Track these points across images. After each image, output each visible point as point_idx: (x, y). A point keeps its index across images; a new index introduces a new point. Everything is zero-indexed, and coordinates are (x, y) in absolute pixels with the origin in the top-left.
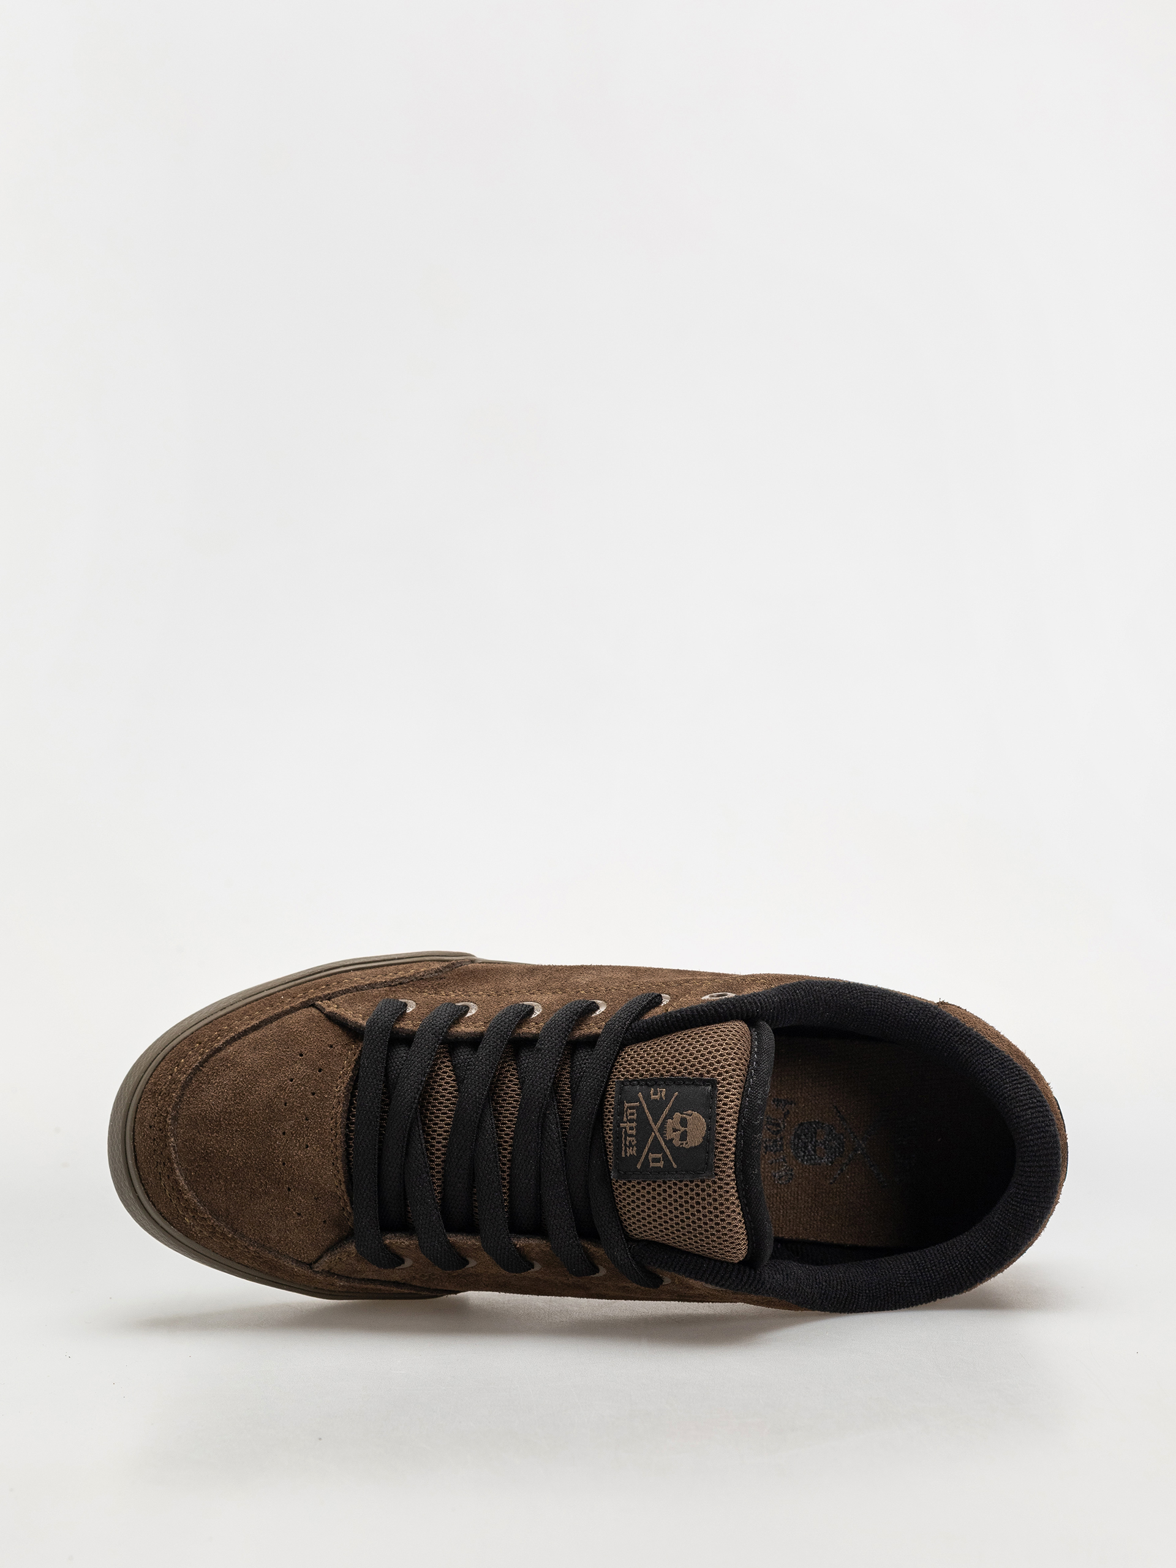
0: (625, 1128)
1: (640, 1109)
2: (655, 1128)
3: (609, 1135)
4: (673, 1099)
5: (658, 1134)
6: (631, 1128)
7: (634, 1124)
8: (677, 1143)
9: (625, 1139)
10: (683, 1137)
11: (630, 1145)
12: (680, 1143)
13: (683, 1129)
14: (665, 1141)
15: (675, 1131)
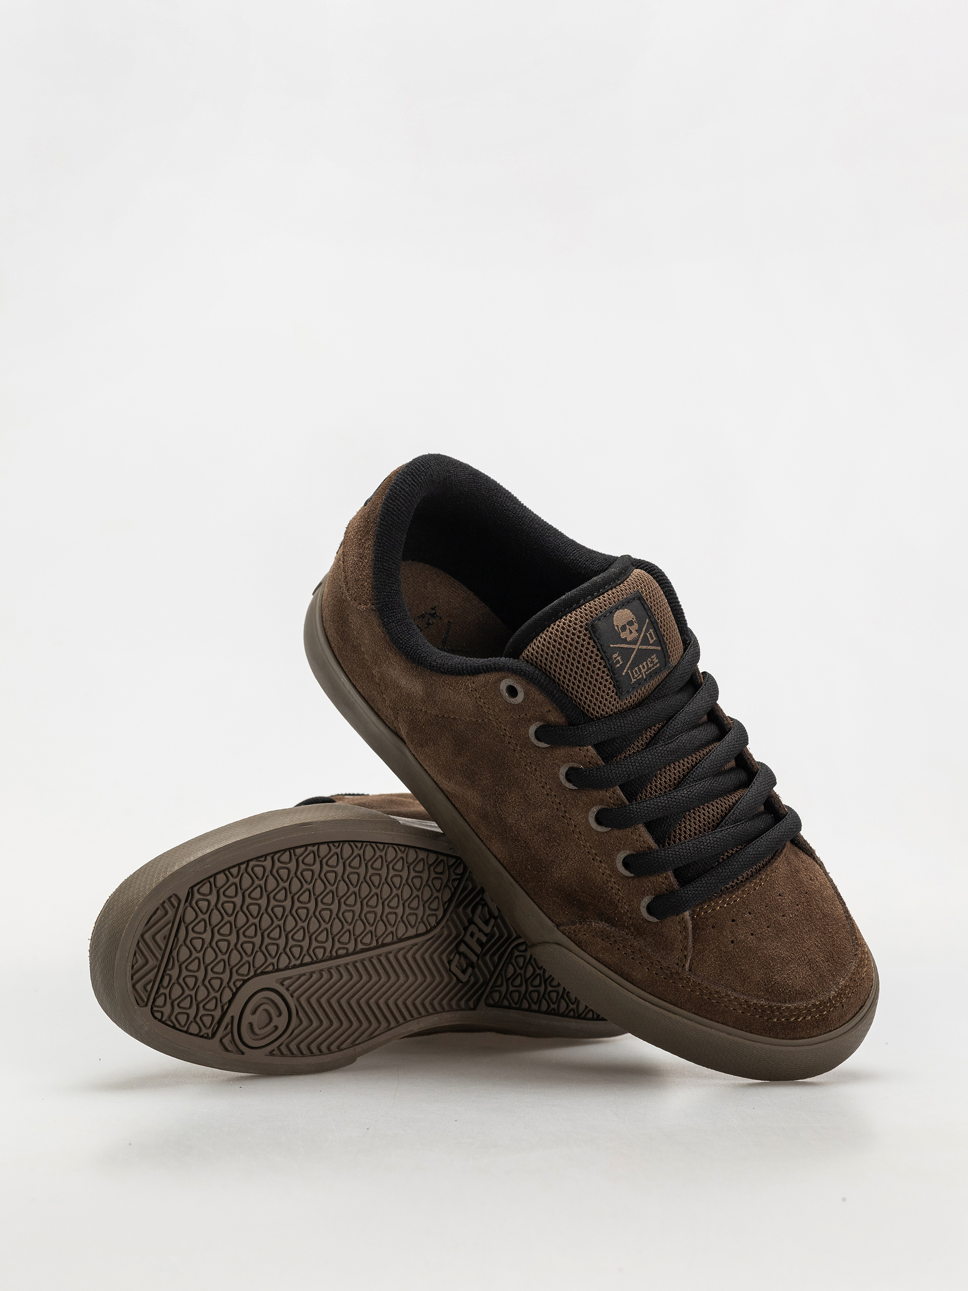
0: (645, 672)
1: (631, 668)
2: (636, 647)
3: (654, 682)
4: (615, 646)
5: (638, 644)
6: (644, 667)
7: (641, 666)
8: (636, 626)
9: (650, 668)
10: (630, 623)
11: (652, 662)
12: (635, 624)
13: (627, 626)
14: (639, 636)
15: (631, 632)
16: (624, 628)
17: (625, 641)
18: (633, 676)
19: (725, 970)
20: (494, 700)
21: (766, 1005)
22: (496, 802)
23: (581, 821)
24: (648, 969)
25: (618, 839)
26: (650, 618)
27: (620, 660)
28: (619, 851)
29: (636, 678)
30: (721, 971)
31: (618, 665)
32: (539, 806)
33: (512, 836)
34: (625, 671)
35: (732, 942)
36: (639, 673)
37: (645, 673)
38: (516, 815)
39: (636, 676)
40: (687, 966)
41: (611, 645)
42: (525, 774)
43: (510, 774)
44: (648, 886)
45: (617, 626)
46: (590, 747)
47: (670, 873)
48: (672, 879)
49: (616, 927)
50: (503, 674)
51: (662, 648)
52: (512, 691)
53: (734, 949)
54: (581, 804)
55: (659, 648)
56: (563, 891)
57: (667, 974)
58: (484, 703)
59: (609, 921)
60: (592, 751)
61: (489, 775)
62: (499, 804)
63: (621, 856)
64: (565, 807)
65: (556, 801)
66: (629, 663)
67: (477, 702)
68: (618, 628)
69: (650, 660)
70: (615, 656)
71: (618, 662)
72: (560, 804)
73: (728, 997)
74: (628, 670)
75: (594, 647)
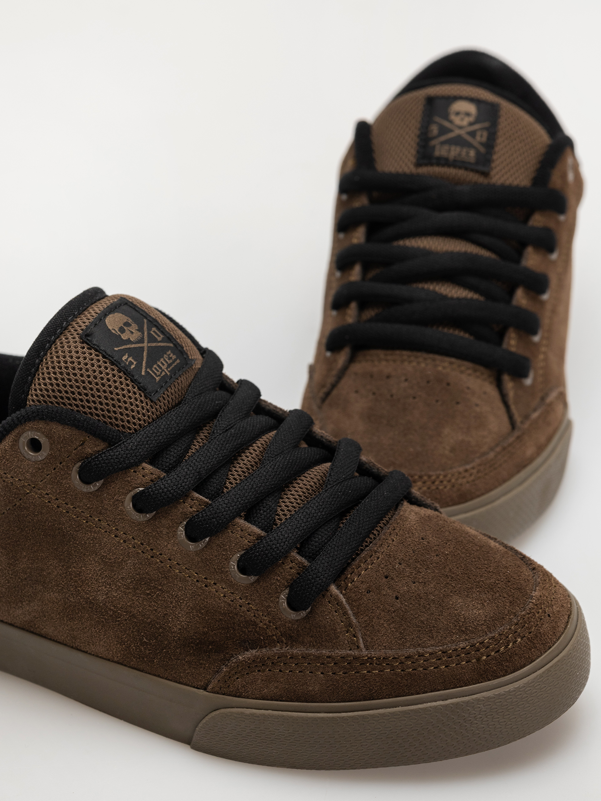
0: (167, 368)
1: (149, 367)
2: (145, 346)
3: (183, 381)
4: (120, 348)
5: (146, 342)
6: (163, 364)
7: (159, 364)
8: (135, 326)
9: (171, 365)
10: (127, 324)
11: (170, 358)
12: (133, 325)
13: (125, 328)
14: (143, 333)
15: (132, 333)
16: (122, 330)
17: (129, 341)
18: (155, 374)
19: (404, 629)
20: (20, 468)
21: (467, 646)
22: (76, 587)
23: (172, 549)
24: (322, 673)
25: (221, 547)
26: (146, 318)
27: (133, 361)
28: (228, 559)
29: (159, 376)
30: (401, 633)
31: (133, 367)
32: (122, 560)
33: (111, 616)
34: (143, 370)
35: (397, 598)
36: (160, 371)
37: (168, 370)
38: (103, 587)
39: (158, 373)
40: (362, 646)
41: (115, 349)
42: (91, 532)
43: (76, 543)
44: (277, 579)
45: (114, 330)
46: (144, 465)
47: (294, 554)
48: (299, 558)
49: (266, 647)
50: (17, 431)
51: (174, 344)
52: (35, 445)
53: (402, 604)
54: (165, 531)
55: (171, 345)
56: (192, 643)
57: (344, 667)
58: (12, 477)
59: (254, 644)
60: (148, 467)
61: (55, 561)
62: (81, 587)
63: (233, 565)
64: (149, 544)
65: (137, 544)
66: (144, 362)
67: (4, 481)
68: (115, 330)
69: (167, 356)
70: (124, 358)
71: (131, 363)
72: (142, 544)
73: (422, 658)
74: (146, 369)
75: (97, 356)
